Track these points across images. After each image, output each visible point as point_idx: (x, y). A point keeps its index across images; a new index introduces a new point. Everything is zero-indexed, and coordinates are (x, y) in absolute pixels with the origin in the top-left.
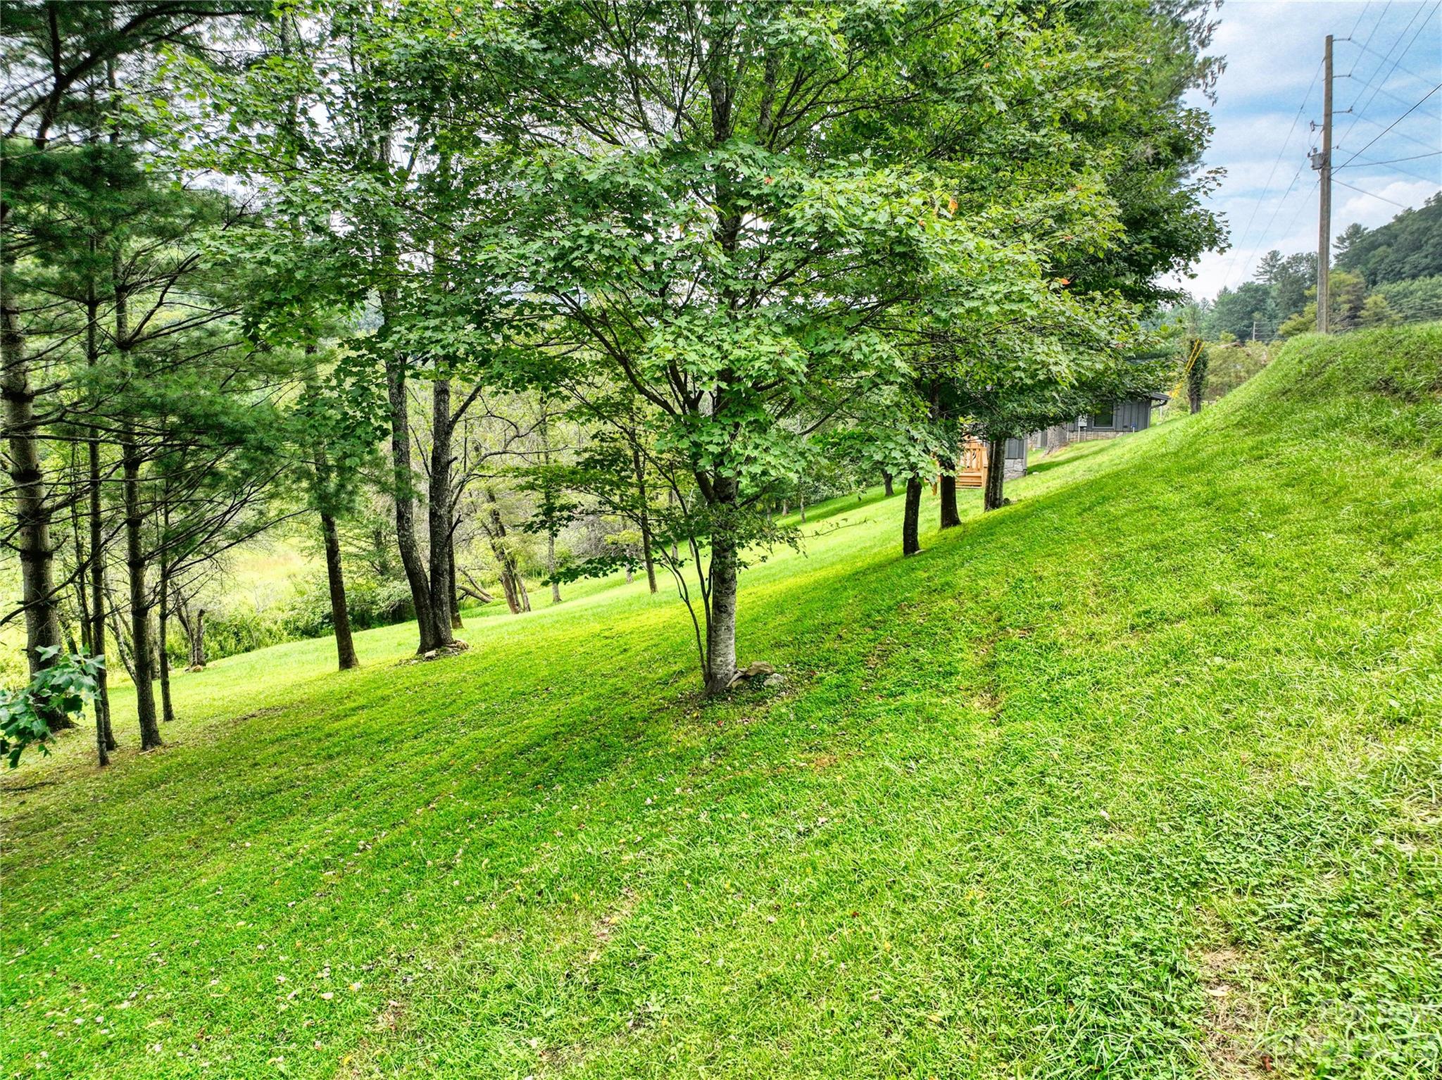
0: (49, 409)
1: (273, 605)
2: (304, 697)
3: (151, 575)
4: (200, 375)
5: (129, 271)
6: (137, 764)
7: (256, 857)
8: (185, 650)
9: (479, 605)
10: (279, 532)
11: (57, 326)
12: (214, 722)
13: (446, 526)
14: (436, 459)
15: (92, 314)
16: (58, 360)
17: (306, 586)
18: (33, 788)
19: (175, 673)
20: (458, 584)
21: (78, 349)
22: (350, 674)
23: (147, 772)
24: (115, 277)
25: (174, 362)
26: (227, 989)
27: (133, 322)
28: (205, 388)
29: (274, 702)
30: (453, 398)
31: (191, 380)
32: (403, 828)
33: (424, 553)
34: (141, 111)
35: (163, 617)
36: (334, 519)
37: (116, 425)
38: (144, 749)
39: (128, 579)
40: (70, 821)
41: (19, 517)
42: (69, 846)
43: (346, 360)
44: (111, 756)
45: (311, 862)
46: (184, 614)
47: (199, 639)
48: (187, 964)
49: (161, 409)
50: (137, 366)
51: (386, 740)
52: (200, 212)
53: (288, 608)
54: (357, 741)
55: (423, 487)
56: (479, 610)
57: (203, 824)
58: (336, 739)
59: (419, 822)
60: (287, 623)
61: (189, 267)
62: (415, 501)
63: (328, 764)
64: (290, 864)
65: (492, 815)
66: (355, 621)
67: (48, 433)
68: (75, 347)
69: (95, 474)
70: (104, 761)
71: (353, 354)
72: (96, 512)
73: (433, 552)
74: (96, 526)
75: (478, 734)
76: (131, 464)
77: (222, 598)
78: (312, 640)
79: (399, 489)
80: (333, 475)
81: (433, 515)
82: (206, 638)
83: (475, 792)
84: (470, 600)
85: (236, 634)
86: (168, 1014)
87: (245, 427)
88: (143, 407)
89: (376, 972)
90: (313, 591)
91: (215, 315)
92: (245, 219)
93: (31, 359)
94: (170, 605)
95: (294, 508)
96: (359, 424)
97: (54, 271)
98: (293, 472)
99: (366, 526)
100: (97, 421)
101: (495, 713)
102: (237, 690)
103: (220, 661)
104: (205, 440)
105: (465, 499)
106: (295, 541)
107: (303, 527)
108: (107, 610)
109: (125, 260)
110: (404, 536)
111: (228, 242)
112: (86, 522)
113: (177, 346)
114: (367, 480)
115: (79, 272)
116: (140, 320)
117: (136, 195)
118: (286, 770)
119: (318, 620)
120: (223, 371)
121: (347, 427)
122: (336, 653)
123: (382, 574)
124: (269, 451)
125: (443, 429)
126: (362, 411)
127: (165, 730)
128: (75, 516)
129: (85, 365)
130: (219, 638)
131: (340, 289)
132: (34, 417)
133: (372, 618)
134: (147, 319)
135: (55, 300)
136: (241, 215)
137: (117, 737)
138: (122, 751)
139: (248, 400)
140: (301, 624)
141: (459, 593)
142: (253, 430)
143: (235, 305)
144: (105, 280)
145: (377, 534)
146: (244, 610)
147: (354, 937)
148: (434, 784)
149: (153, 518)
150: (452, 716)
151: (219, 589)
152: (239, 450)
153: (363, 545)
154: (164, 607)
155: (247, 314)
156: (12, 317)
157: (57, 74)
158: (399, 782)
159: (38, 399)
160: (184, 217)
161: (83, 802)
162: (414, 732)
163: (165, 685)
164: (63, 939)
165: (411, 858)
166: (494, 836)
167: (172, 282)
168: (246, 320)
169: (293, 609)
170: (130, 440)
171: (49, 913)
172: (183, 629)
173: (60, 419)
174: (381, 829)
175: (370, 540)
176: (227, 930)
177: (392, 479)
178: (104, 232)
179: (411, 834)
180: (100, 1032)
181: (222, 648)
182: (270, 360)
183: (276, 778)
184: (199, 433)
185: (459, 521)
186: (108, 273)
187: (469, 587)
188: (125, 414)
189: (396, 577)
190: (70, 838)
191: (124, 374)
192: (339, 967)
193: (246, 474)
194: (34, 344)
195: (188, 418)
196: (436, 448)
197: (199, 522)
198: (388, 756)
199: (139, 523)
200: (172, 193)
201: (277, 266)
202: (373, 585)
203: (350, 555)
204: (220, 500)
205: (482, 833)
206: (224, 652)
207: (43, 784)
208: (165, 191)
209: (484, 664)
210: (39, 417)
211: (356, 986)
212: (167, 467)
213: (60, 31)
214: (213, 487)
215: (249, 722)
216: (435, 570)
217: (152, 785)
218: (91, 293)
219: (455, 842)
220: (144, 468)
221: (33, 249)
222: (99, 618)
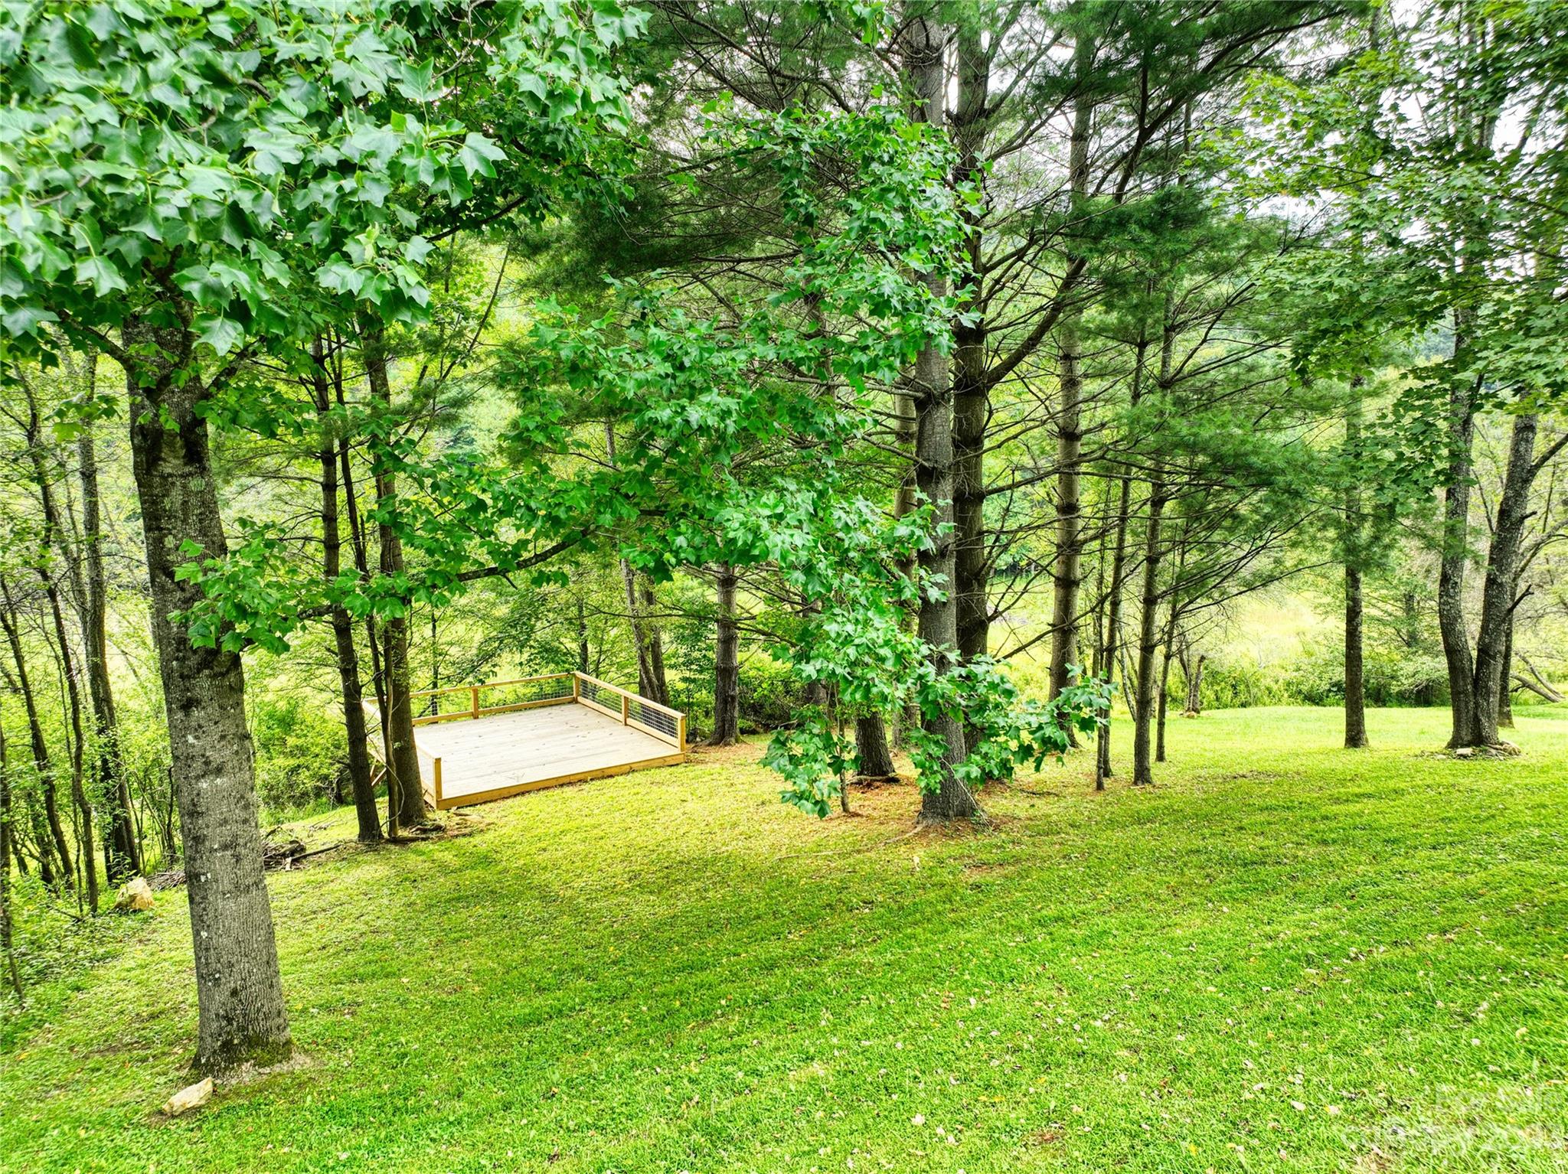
0: (1095, 447)
1: (1276, 662)
2: (1302, 769)
3: (1162, 614)
4: (1235, 412)
5: (1180, 310)
6: (1128, 797)
7: (1234, 927)
8: (1181, 694)
9: (1540, 703)
10: (1293, 584)
11: (1110, 369)
12: (1203, 773)
13: (1508, 596)
14: (1504, 513)
15: (1140, 355)
16: (1106, 401)
17: (1316, 646)
18: (1041, 794)
19: (1171, 714)
20: (1513, 672)
21: (1125, 390)
22: (1356, 755)
23: (1136, 806)
24: (1167, 317)
25: (1209, 400)
26: (1192, 1050)
27: (1176, 361)
28: (1239, 427)
29: (1266, 766)
30: (1539, 436)
31: (1224, 418)
32: (1408, 951)
33: (1471, 627)
34: (1217, 146)
35: (1168, 657)
36: (1361, 575)
37: (1148, 463)
38: (1135, 783)
39: (1140, 616)
40: (1067, 834)
41: (1059, 546)
42: (1064, 857)
43: (1408, 393)
44: (1107, 782)
45: (1292, 952)
46: (1185, 658)
47: (1197, 685)
48: (1156, 1009)
49: (1192, 448)
50: (1174, 404)
51: (1395, 841)
52: (1257, 241)
53: (1292, 667)
54: (1358, 832)
55: (1483, 546)
56: (1540, 709)
57: (1182, 874)
58: (1334, 824)
59: (1430, 949)
60: (1289, 684)
61: (1238, 300)
62: (1468, 564)
63: (1321, 849)
64: (1269, 945)
65: (1537, 975)
66: (1368, 696)
67: (1090, 470)
68: (1122, 390)
69: (1124, 511)
70: (1100, 787)
71: (1417, 384)
72: (1120, 547)
73: (1484, 629)
74: (1119, 559)
75: (1523, 865)
76: (1158, 502)
77: (1224, 647)
78: (1315, 708)
79: (1449, 547)
80: (1367, 525)
81: (1491, 582)
82: (1203, 685)
83: (1514, 939)
84: (1528, 694)
85: (1233, 686)
86: (1135, 1050)
87: (1274, 468)
88: (1176, 446)
89: (1360, 1105)
90: (1322, 653)
91: (1257, 348)
92: (1302, 242)
93: (1085, 401)
94: (1174, 648)
95: (1314, 558)
96: (1417, 466)
97: (1113, 318)
98: (1320, 519)
99: (1395, 587)
100: (1132, 460)
101: (1552, 846)
102: (1229, 744)
103: (1214, 711)
104: (1231, 480)
105: (1538, 566)
106: (1309, 595)
107: (1320, 581)
108: (1118, 643)
109: (1177, 300)
110: (1447, 603)
111: (1289, 269)
112: (1110, 556)
113: (1214, 383)
114: (1411, 533)
115: (1134, 316)
116: (1182, 358)
117: (1195, 234)
118: (1273, 842)
119: (1325, 686)
120: (1257, 407)
121: (1402, 470)
122: (1343, 727)
123: (1409, 645)
124: (1296, 494)
125: (1520, 475)
126: (1422, 452)
127: (1156, 770)
128: (1103, 548)
129: (1127, 406)
130: (1216, 688)
131: (1411, 309)
132: (1081, 455)
133: (1390, 695)
134: (1190, 357)
135: (1111, 344)
136: (1299, 238)
137: (1113, 766)
138: (1116, 781)
139: (1280, 438)
140: (1305, 688)
141: (1513, 684)
142: (1283, 472)
143: (1280, 337)
144: (1157, 321)
145: (1409, 598)
146: (1245, 663)
147: (1335, 1054)
148: (1454, 910)
149: (1170, 557)
150: (1488, 834)
151: (1222, 637)
152: (1262, 493)
153: (1390, 608)
154: (1169, 647)
155: (1297, 345)
156: (1075, 362)
157: (1141, 128)
158: (1407, 895)
159: (1085, 438)
160: (1240, 249)
161: (1079, 819)
162: (1432, 840)
163: (1161, 725)
164: (1053, 940)
165: (1416, 990)
166: (1538, 1003)
167: (1218, 318)
168: (1296, 352)
169: (1298, 669)
170: (1158, 478)
171: (1044, 912)
172: (1182, 673)
173: (1102, 457)
174: (1379, 942)
175: (1399, 604)
176: (1197, 990)
177: (1440, 534)
178: (1163, 274)
179: (1418, 961)
180: (1075, 1040)
181: (1218, 699)
182: (1310, 395)
183: (1261, 848)
184: (1227, 474)
185: (1527, 593)
186: (1160, 315)
187: (1529, 678)
188: (1158, 453)
189: (1427, 651)
190: (1067, 849)
191: (1162, 413)
192: (1315, 1080)
193: (1268, 518)
194: (1089, 387)
195: (1217, 458)
196: (1506, 499)
197: (1214, 565)
198: (1395, 860)
199: (1157, 561)
200: (1231, 225)
201: (1340, 290)
202: (1396, 656)
203: (1372, 618)
204: (1237, 544)
205: (1520, 992)
206: (1219, 703)
207: (1049, 794)
208: (1224, 225)
209: (1542, 779)
210: (1085, 455)
211: (1333, 1110)
212: (1189, 506)
213: (1149, 86)
214: (1231, 530)
215: (1239, 781)
216: (1484, 651)
217: (1140, 821)
218: (1142, 333)
219: (1477, 990)
220: (1168, 507)
221: (1099, 298)
222: (1111, 650)
